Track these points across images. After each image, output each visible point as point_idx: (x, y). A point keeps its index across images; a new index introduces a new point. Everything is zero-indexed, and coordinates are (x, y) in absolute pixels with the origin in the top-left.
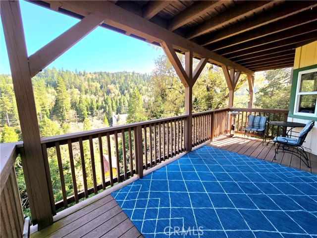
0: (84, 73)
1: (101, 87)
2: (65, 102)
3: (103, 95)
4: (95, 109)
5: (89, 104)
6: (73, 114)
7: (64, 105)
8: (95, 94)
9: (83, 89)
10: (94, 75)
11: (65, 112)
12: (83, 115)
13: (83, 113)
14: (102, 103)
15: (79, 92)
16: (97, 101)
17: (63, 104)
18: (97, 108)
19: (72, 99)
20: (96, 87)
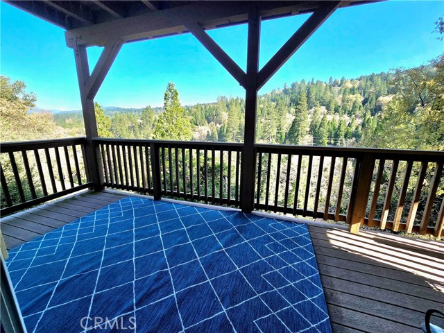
0: (342, 81)
1: (364, 102)
2: (302, 124)
3: (365, 116)
4: (342, 137)
5: (334, 129)
6: (309, 141)
7: (300, 129)
8: (350, 114)
9: (333, 106)
10: (358, 82)
11: (300, 136)
12: (320, 143)
13: (321, 141)
14: (357, 128)
15: (326, 111)
16: (349, 125)
17: (299, 127)
18: (345, 136)
19: (313, 121)
20: (355, 102)
